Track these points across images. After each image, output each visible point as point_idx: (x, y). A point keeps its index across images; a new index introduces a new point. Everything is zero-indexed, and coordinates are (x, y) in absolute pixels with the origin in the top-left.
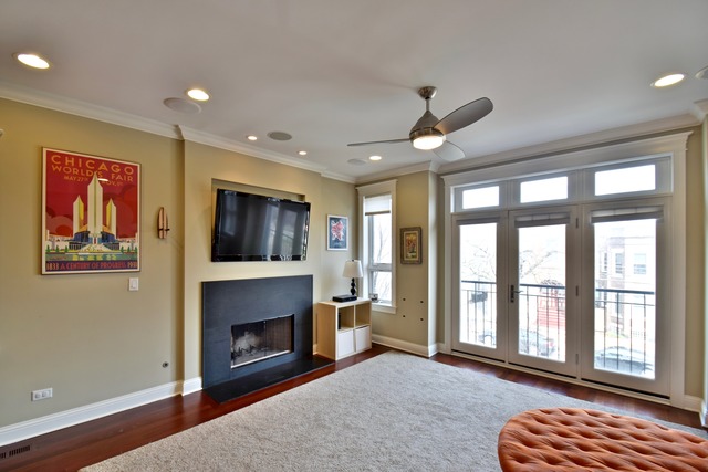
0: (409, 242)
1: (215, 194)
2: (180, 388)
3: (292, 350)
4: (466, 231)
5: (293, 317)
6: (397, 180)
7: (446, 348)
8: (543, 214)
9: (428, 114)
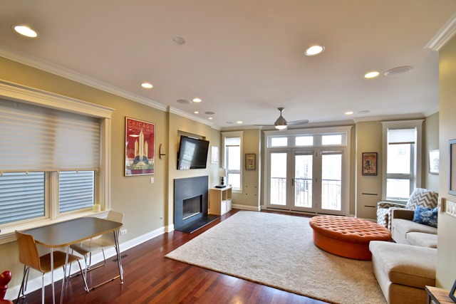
0: (249, 160)
1: (180, 138)
2: (166, 229)
3: (201, 211)
4: (273, 156)
5: (201, 196)
6: (244, 131)
7: (265, 207)
8: (304, 151)
9: (281, 117)
